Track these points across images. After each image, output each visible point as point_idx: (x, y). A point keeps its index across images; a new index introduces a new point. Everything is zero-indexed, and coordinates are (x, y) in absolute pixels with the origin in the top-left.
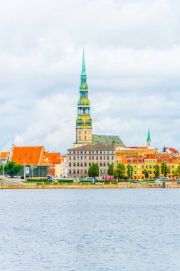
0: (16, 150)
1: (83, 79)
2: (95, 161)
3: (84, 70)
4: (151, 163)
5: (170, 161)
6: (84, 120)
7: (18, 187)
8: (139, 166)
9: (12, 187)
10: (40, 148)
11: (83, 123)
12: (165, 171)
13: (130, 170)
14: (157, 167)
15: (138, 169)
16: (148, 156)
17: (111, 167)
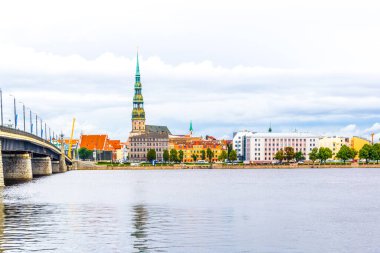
0: (84, 137)
1: (138, 79)
2: (152, 147)
3: (138, 70)
4: (198, 149)
5: (214, 147)
6: (139, 113)
7: (91, 168)
8: (189, 151)
9: (86, 168)
10: (104, 137)
11: (138, 116)
12: (210, 154)
13: (182, 153)
14: (203, 152)
15: (188, 154)
16: (195, 143)
17: (166, 152)
